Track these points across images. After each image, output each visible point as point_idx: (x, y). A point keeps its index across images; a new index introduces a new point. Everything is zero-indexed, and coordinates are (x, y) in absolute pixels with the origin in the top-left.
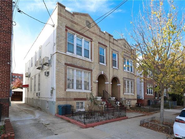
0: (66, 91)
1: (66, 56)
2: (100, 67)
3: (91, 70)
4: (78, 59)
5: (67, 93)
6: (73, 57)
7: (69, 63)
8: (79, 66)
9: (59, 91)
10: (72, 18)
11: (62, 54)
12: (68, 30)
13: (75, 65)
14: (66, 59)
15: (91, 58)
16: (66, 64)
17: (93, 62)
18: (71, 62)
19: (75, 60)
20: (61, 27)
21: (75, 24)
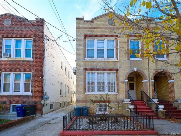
0: (85, 94)
1: (85, 62)
2: (131, 63)
3: (117, 70)
4: (99, 62)
5: (86, 95)
6: (92, 61)
7: (88, 68)
8: (99, 68)
9: (78, 95)
10: (90, 25)
11: (80, 61)
12: (87, 38)
13: (95, 68)
14: (85, 65)
15: (117, 57)
16: (85, 69)
17: (118, 60)
18: (91, 66)
19: (95, 63)
20: (79, 37)
21: (95, 29)
